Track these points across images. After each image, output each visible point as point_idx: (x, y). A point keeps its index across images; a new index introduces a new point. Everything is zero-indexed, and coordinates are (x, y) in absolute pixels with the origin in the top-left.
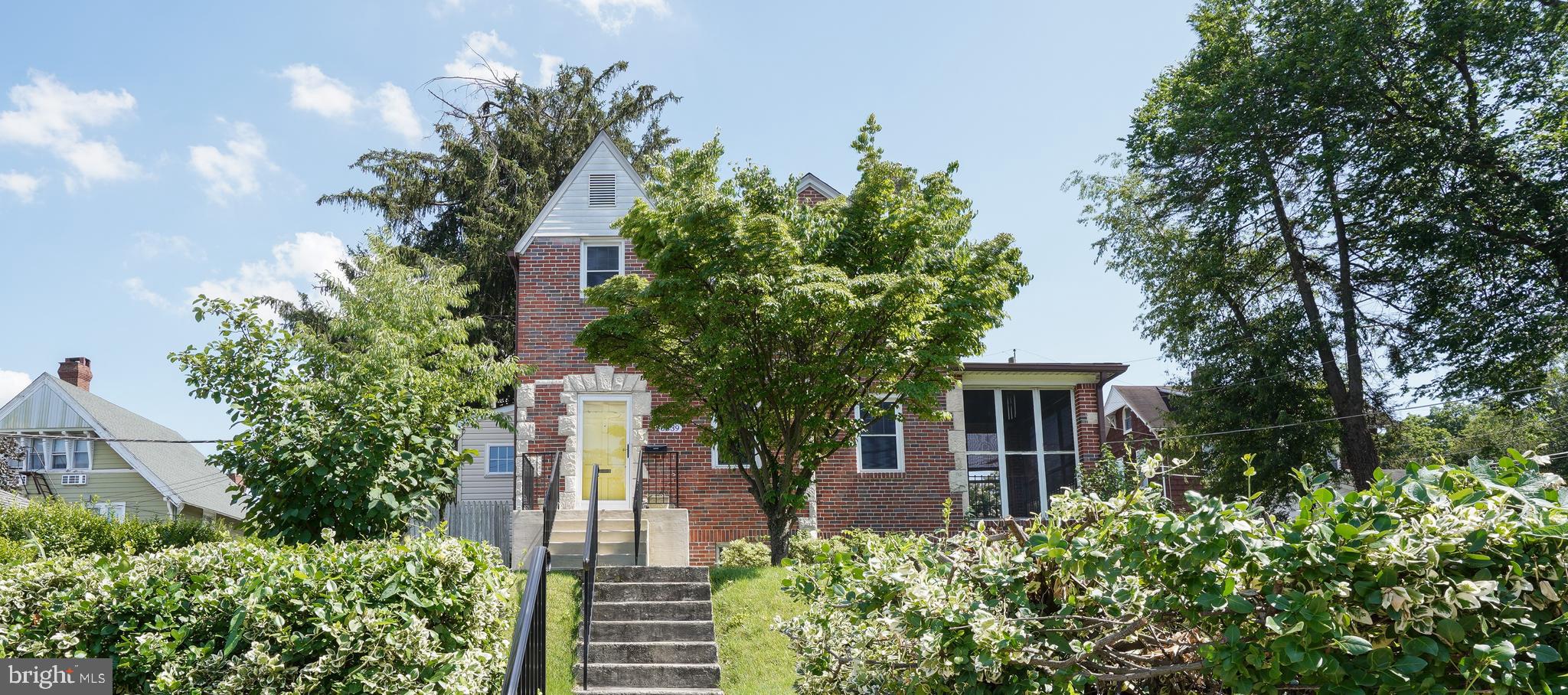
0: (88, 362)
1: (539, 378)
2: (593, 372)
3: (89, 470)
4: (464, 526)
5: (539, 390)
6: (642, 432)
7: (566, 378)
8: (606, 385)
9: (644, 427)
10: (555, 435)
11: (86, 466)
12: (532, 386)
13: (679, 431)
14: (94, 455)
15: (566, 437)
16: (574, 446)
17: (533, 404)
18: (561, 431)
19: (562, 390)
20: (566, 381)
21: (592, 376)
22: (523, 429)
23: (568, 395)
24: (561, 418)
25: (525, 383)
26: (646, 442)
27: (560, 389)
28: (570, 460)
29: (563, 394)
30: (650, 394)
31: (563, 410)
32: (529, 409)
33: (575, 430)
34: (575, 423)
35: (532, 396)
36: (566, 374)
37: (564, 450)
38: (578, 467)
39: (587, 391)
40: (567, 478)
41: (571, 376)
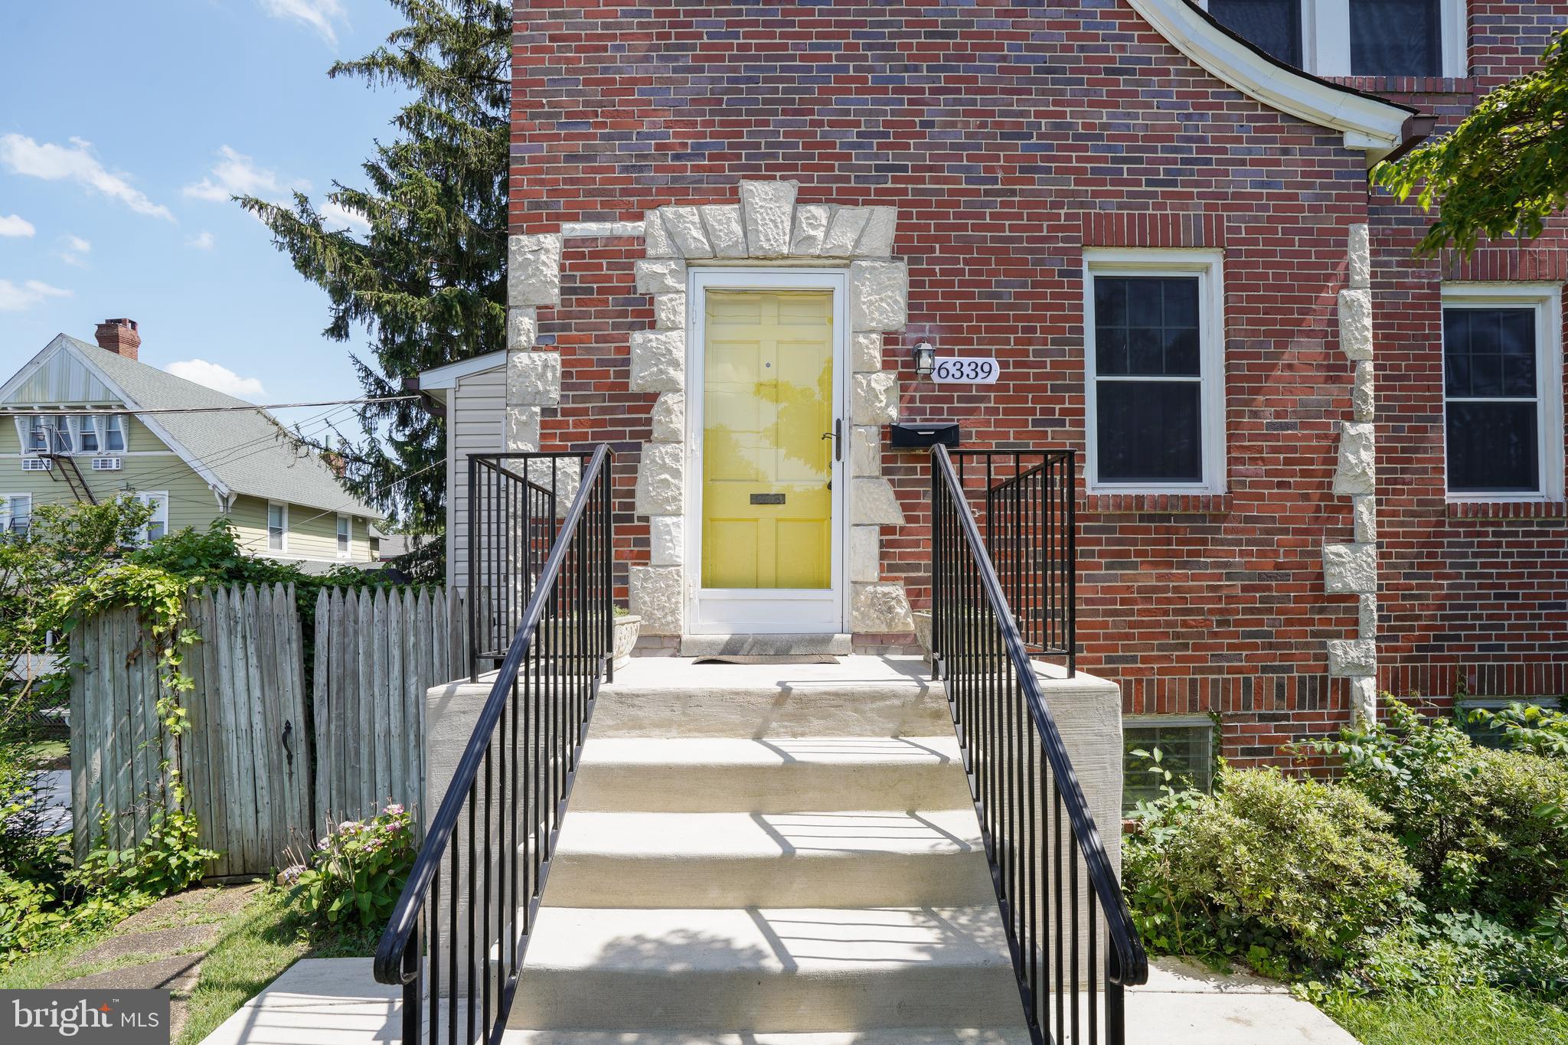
0: (134, 324)
1: (574, 218)
2: (733, 196)
3: (124, 452)
4: (369, 655)
5: (573, 254)
6: (884, 381)
7: (653, 216)
8: (775, 236)
9: (887, 366)
10: (619, 389)
11: (121, 447)
12: (551, 242)
13: (992, 379)
14: (129, 435)
15: (653, 397)
16: (678, 423)
17: (554, 296)
18: (640, 379)
19: (642, 255)
20: (653, 224)
21: (730, 211)
22: (523, 374)
23: (658, 268)
24: (637, 337)
25: (532, 231)
26: (893, 412)
27: (636, 250)
28: (664, 468)
29: (643, 267)
30: (902, 267)
31: (645, 316)
32: (543, 314)
33: (679, 376)
34: (679, 354)
35: (552, 271)
36: (655, 205)
37: (647, 435)
38: (690, 488)
39: (717, 258)
40: (658, 523)
41: (669, 211)
